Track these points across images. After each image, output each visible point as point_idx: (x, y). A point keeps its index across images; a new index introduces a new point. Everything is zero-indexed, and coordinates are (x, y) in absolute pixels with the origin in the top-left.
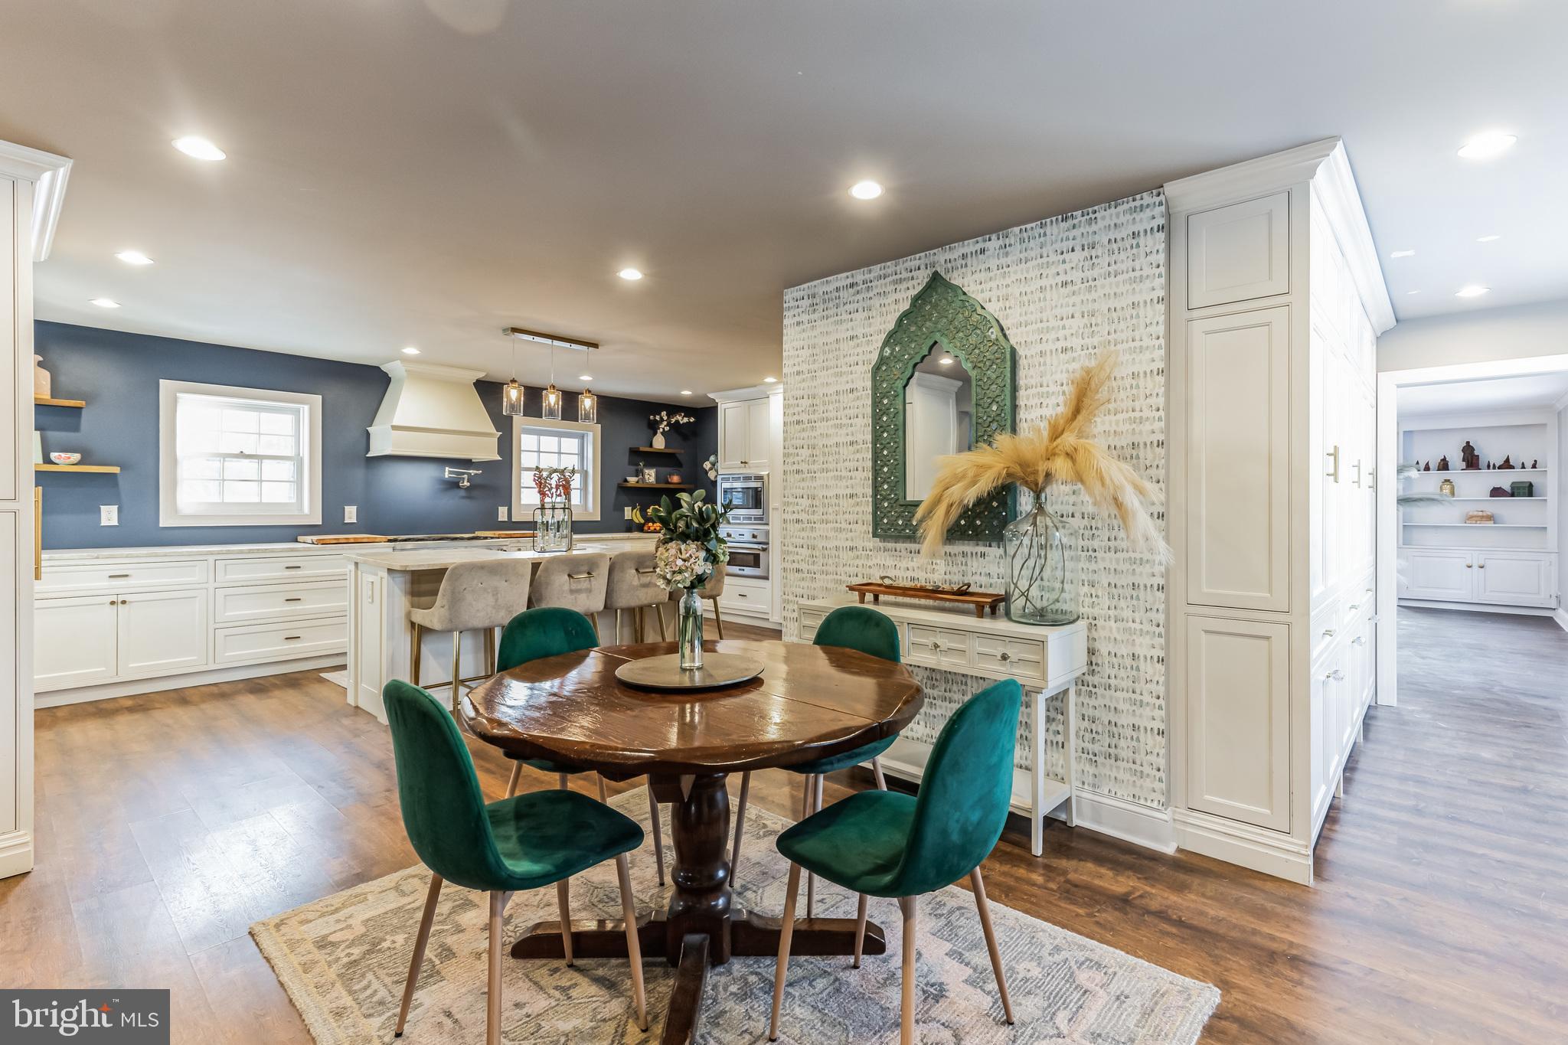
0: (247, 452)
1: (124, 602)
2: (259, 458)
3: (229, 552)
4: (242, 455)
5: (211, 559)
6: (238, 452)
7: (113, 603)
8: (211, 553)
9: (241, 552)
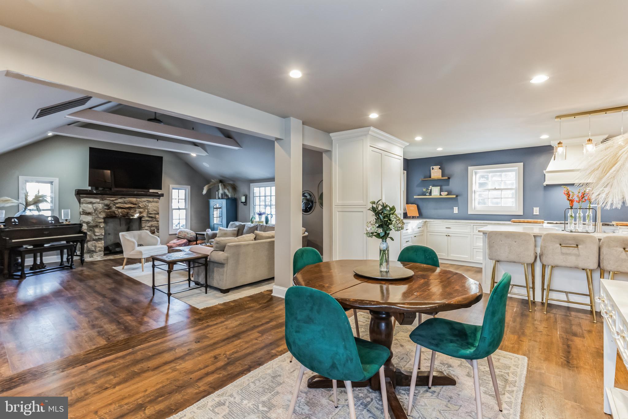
0: (497, 188)
1: (449, 236)
2: (501, 189)
3: (477, 223)
4: (495, 189)
5: (472, 225)
6: (494, 188)
7: (446, 235)
8: (472, 223)
9: (481, 223)
